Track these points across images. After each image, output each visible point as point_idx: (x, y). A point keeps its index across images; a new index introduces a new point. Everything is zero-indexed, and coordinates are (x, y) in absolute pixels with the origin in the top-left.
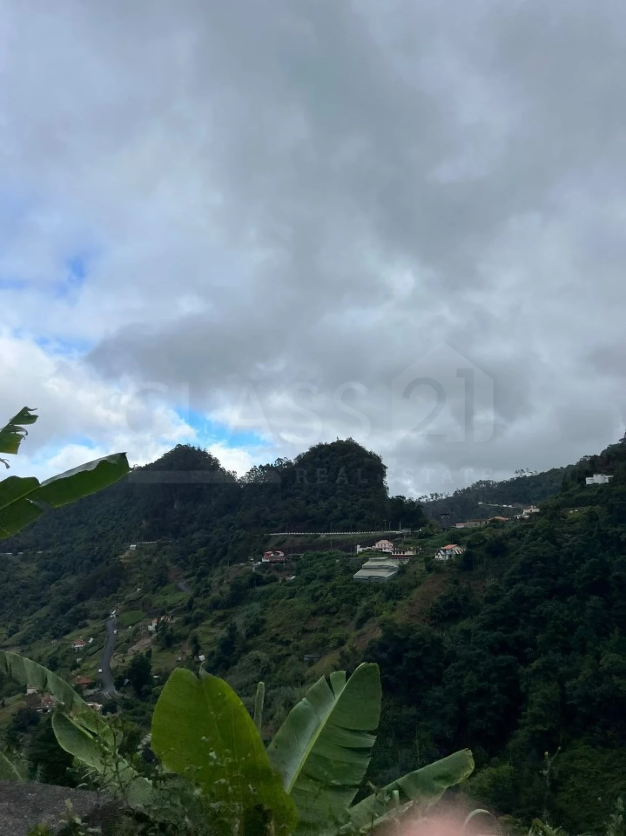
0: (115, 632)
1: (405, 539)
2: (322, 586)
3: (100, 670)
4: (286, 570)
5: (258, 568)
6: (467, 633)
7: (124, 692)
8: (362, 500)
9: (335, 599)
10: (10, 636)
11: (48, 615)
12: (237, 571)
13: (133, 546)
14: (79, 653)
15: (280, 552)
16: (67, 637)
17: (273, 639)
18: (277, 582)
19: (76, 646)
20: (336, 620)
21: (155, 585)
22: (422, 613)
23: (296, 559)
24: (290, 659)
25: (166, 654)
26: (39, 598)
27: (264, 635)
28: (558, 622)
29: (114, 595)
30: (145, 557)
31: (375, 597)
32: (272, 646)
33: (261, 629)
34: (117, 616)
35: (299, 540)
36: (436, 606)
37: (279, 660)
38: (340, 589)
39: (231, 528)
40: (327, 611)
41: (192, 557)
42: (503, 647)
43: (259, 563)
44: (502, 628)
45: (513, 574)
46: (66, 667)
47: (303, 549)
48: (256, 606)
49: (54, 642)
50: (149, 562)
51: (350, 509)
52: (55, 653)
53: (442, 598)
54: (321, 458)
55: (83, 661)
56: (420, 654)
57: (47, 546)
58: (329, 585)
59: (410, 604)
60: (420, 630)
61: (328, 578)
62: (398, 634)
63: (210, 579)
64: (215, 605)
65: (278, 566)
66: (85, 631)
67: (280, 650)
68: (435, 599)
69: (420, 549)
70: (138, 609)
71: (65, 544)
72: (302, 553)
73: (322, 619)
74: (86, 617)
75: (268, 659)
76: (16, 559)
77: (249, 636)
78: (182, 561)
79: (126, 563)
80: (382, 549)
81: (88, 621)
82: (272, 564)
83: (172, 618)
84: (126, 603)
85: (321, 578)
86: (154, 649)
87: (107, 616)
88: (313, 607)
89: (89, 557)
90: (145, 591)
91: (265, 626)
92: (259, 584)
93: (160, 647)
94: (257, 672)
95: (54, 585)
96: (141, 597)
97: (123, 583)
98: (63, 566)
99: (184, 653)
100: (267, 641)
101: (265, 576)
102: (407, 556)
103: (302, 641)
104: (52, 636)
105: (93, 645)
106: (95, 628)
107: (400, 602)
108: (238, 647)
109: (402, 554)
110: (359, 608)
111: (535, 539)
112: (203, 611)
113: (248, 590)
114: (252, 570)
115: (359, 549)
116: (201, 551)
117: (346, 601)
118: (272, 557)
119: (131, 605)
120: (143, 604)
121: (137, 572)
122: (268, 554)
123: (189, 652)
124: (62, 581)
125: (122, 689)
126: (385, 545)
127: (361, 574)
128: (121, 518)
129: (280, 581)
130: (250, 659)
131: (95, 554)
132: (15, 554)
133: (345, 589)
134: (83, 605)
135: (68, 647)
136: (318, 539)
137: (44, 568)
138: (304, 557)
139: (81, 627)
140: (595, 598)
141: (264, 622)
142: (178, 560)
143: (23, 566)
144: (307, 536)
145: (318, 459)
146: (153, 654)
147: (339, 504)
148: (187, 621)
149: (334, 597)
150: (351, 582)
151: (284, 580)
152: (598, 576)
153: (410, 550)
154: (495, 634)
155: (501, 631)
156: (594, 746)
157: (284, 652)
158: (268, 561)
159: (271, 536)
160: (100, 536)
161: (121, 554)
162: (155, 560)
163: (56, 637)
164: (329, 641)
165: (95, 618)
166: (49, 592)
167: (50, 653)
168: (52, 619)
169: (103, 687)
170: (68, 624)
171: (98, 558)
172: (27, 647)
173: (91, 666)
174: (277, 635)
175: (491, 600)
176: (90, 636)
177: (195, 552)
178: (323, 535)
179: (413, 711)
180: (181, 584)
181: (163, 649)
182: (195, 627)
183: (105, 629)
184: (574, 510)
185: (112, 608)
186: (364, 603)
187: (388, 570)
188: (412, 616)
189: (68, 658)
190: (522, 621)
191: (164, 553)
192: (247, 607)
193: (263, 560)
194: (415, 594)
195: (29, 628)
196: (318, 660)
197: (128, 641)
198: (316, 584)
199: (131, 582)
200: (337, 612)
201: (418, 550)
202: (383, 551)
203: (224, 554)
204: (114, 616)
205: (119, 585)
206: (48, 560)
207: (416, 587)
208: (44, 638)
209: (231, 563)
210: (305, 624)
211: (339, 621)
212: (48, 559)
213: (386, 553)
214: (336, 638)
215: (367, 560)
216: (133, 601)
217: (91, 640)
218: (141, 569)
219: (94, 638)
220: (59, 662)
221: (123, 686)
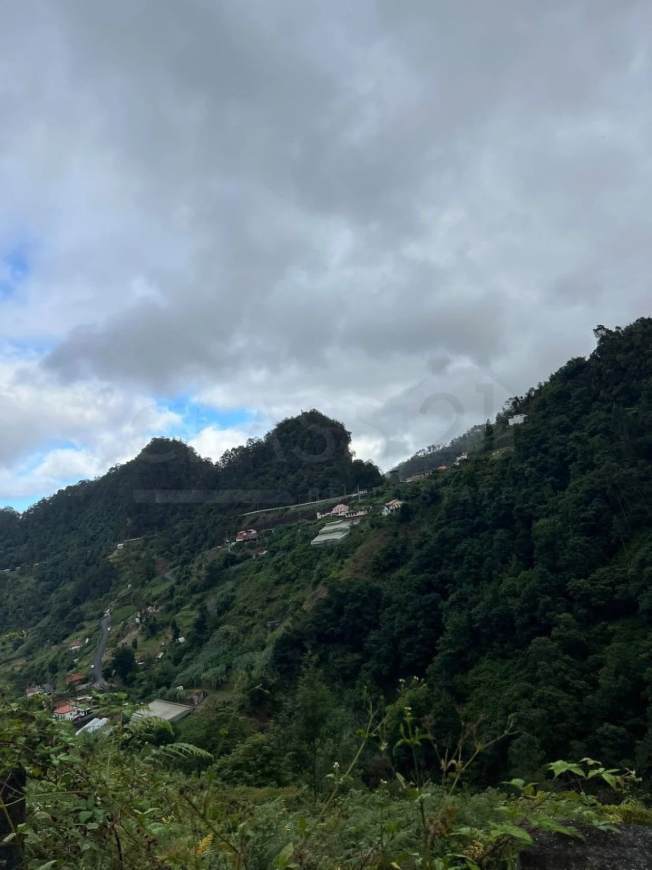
0: (109, 629)
1: (360, 501)
2: (284, 557)
3: (92, 666)
4: (258, 546)
5: (233, 549)
6: (402, 579)
7: (112, 682)
8: (327, 468)
9: (295, 567)
10: (15, 649)
11: (49, 623)
12: (213, 555)
13: (120, 545)
14: (76, 654)
15: (252, 530)
16: (65, 641)
17: (241, 613)
18: (251, 559)
19: (73, 648)
20: (297, 586)
21: (144, 578)
22: (365, 567)
23: (268, 534)
24: (255, 628)
25: (152, 642)
26: (41, 609)
27: (234, 610)
28: (470, 557)
29: (107, 594)
30: (133, 554)
31: (329, 560)
32: (240, 619)
33: (231, 605)
34: (111, 614)
35: (271, 516)
36: (376, 558)
37: (246, 631)
38: (300, 556)
39: (211, 513)
40: (289, 579)
41: (176, 547)
42: (429, 587)
43: (234, 543)
44: (428, 570)
45: (440, 519)
46: (64, 668)
47: (274, 524)
48: (230, 584)
49: (54, 647)
50: (137, 558)
51: (315, 479)
52: (55, 657)
53: (383, 551)
54: (288, 432)
55: (80, 661)
56: (357, 605)
57: (43, 557)
58: (289, 555)
59: (355, 561)
60: (359, 583)
61: (289, 548)
62: (340, 590)
63: (191, 565)
64: (194, 590)
65: (251, 544)
66: (83, 633)
67: (247, 621)
68: (376, 553)
69: (371, 508)
70: (129, 604)
71: (60, 552)
72: (273, 527)
73: (283, 587)
74: (82, 619)
75: (236, 631)
76: (14, 575)
77: (220, 613)
78: (167, 552)
79: (114, 563)
80: (338, 514)
81: (85, 623)
82: (246, 543)
83: (157, 608)
84: (118, 601)
85: (283, 549)
86: (140, 640)
87: (101, 615)
88: (276, 577)
89: (83, 561)
90: (134, 587)
91: (235, 601)
92: (233, 564)
93: (146, 636)
94: (228, 644)
95: (53, 594)
96: (131, 593)
97: (114, 582)
98: (60, 575)
99: (167, 638)
100: (236, 615)
101: (239, 555)
102: (358, 517)
103: (267, 609)
104: (53, 643)
105: (88, 644)
106: (91, 629)
107: (346, 561)
108: (209, 624)
109: (354, 515)
110: (315, 571)
111: (457, 485)
112: (182, 597)
113: (223, 571)
114: (227, 551)
115: (319, 516)
116: (184, 540)
117: (304, 567)
118: (245, 537)
119: (124, 601)
120: (134, 599)
121: (127, 570)
122: (241, 534)
123: (171, 637)
124: (61, 589)
125: (110, 679)
126: (341, 509)
127: (319, 539)
128: (109, 518)
129: (254, 557)
130: (221, 633)
131: (88, 557)
132: (13, 570)
133: (304, 556)
134: (79, 609)
135: (67, 650)
136: (289, 512)
137: (41, 579)
138: (275, 532)
139: (78, 630)
140: (501, 531)
141: (233, 598)
142: (163, 552)
143: (22, 580)
144: (277, 511)
145: (285, 434)
146: (139, 643)
147: (305, 476)
148: (169, 609)
149: (294, 564)
150: (309, 548)
151: (257, 556)
152: (503, 512)
153: (361, 510)
154: (422, 576)
155: (427, 572)
156: (495, 660)
157: (251, 622)
158: (241, 540)
159: (245, 516)
160: (92, 539)
161: (110, 554)
162: (143, 555)
163: (56, 643)
164: (288, 606)
165: (91, 619)
166: (49, 601)
167: (51, 658)
168: (53, 627)
169: (95, 680)
170: (65, 629)
171: (91, 561)
172: (31, 657)
173: (85, 664)
174: (245, 608)
175: (420, 546)
176: (85, 637)
177: (178, 542)
178: (293, 508)
179: (357, 656)
180: (167, 575)
181: (148, 638)
182: (177, 613)
183: (99, 628)
184: (496, 452)
185: (106, 607)
186: (319, 566)
187: (341, 533)
188: (356, 572)
189: (66, 661)
190: (445, 561)
191: (151, 547)
192: (222, 586)
193: (237, 540)
194: (359, 551)
195: (33, 639)
196: (280, 625)
197: (118, 636)
198: (279, 555)
199: (123, 579)
200: (296, 578)
201: (368, 510)
202: (340, 515)
203: (205, 540)
204: (109, 614)
205: (110, 584)
206: (44, 571)
207: (360, 544)
208: (46, 646)
209: (210, 548)
210: (269, 593)
211: (299, 585)
212: (45, 569)
213: (341, 516)
214: (294, 602)
215: (323, 525)
216: (124, 597)
217: (87, 641)
218: (130, 566)
219: (89, 637)
220: (59, 665)
221: (111, 677)
